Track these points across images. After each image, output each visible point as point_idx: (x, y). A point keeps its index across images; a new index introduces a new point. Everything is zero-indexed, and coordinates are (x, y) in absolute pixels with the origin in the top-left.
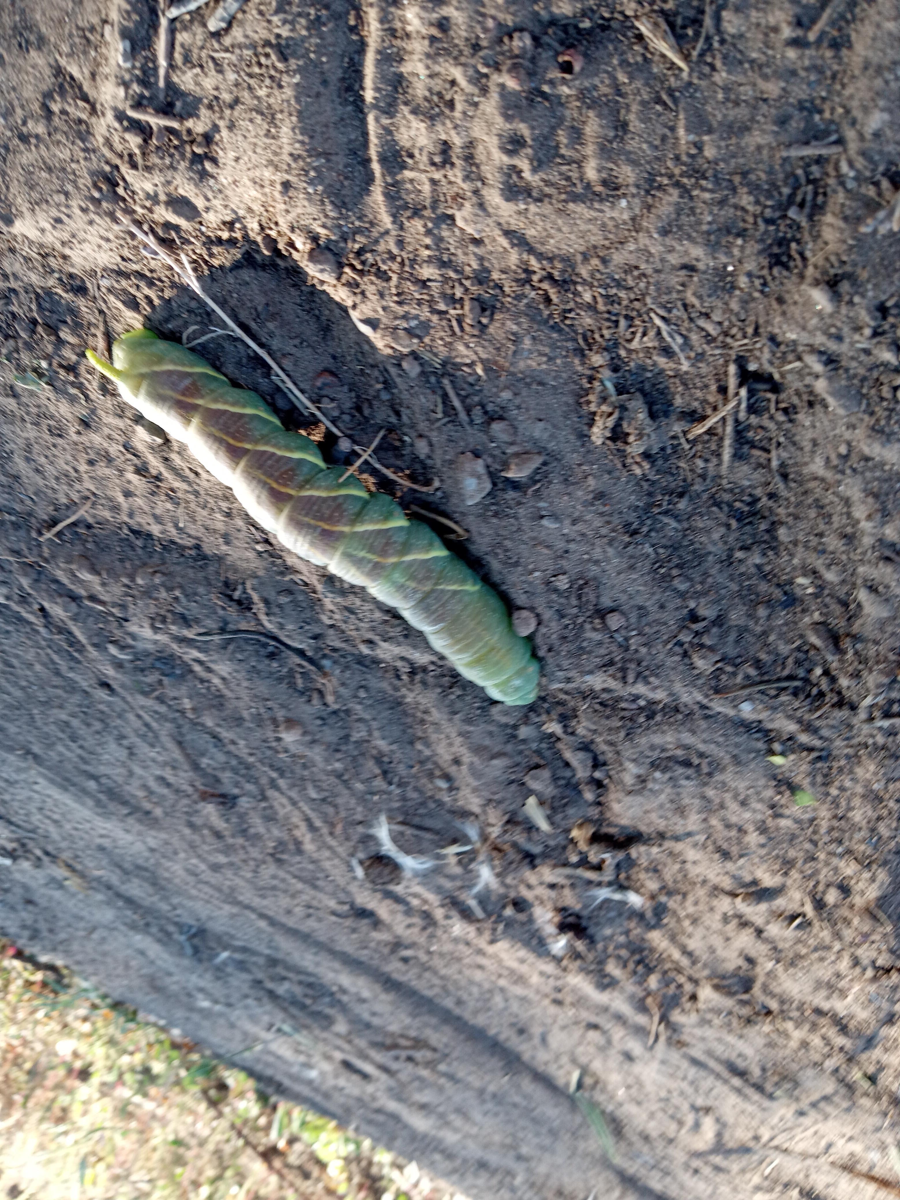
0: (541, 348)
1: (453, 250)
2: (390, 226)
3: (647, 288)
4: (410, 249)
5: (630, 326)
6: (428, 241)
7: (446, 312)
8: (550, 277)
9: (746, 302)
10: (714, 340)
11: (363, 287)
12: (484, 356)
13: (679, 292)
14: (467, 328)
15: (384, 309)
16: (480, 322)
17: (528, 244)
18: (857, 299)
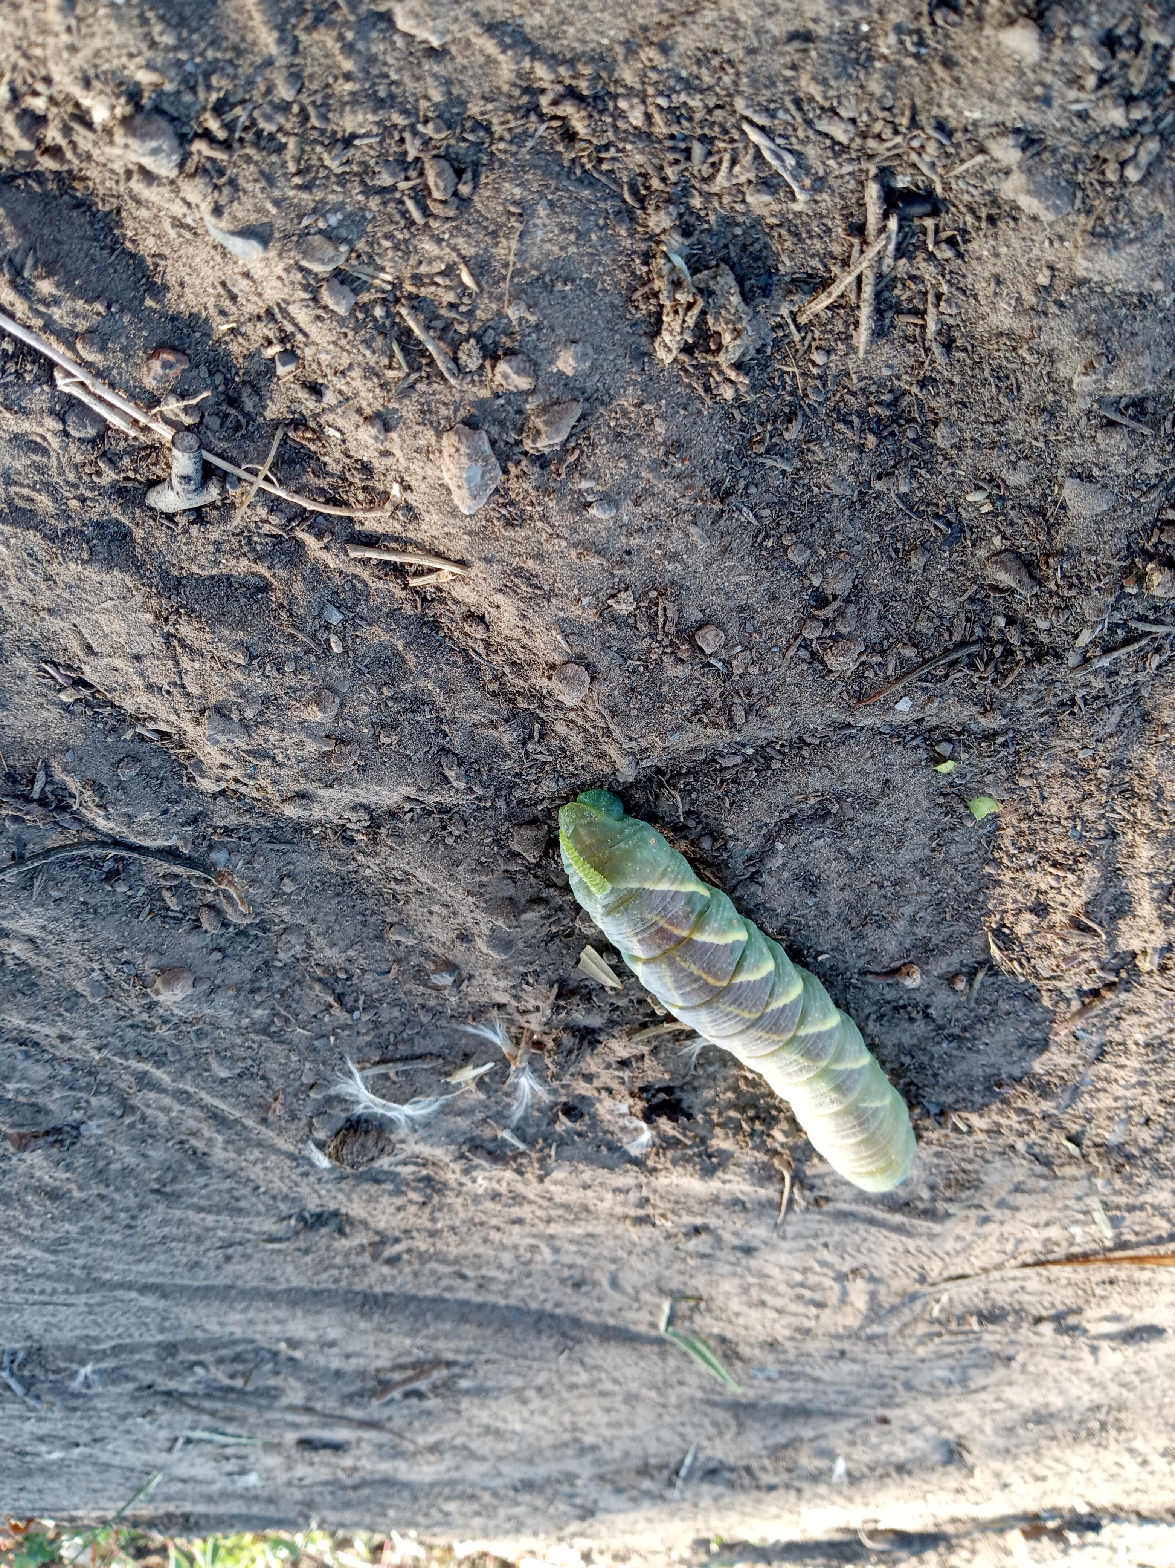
0: (565, 219)
1: (394, 77)
2: (274, 49)
3: (735, 83)
4: (315, 86)
5: (710, 154)
6: (348, 65)
7: (394, 188)
8: (572, 94)
9: (893, 78)
10: (846, 148)
11: (231, 172)
12: (469, 251)
13: (787, 80)
14: (435, 208)
15: (277, 203)
16: (455, 194)
17: (527, 42)
18: (1077, 32)
